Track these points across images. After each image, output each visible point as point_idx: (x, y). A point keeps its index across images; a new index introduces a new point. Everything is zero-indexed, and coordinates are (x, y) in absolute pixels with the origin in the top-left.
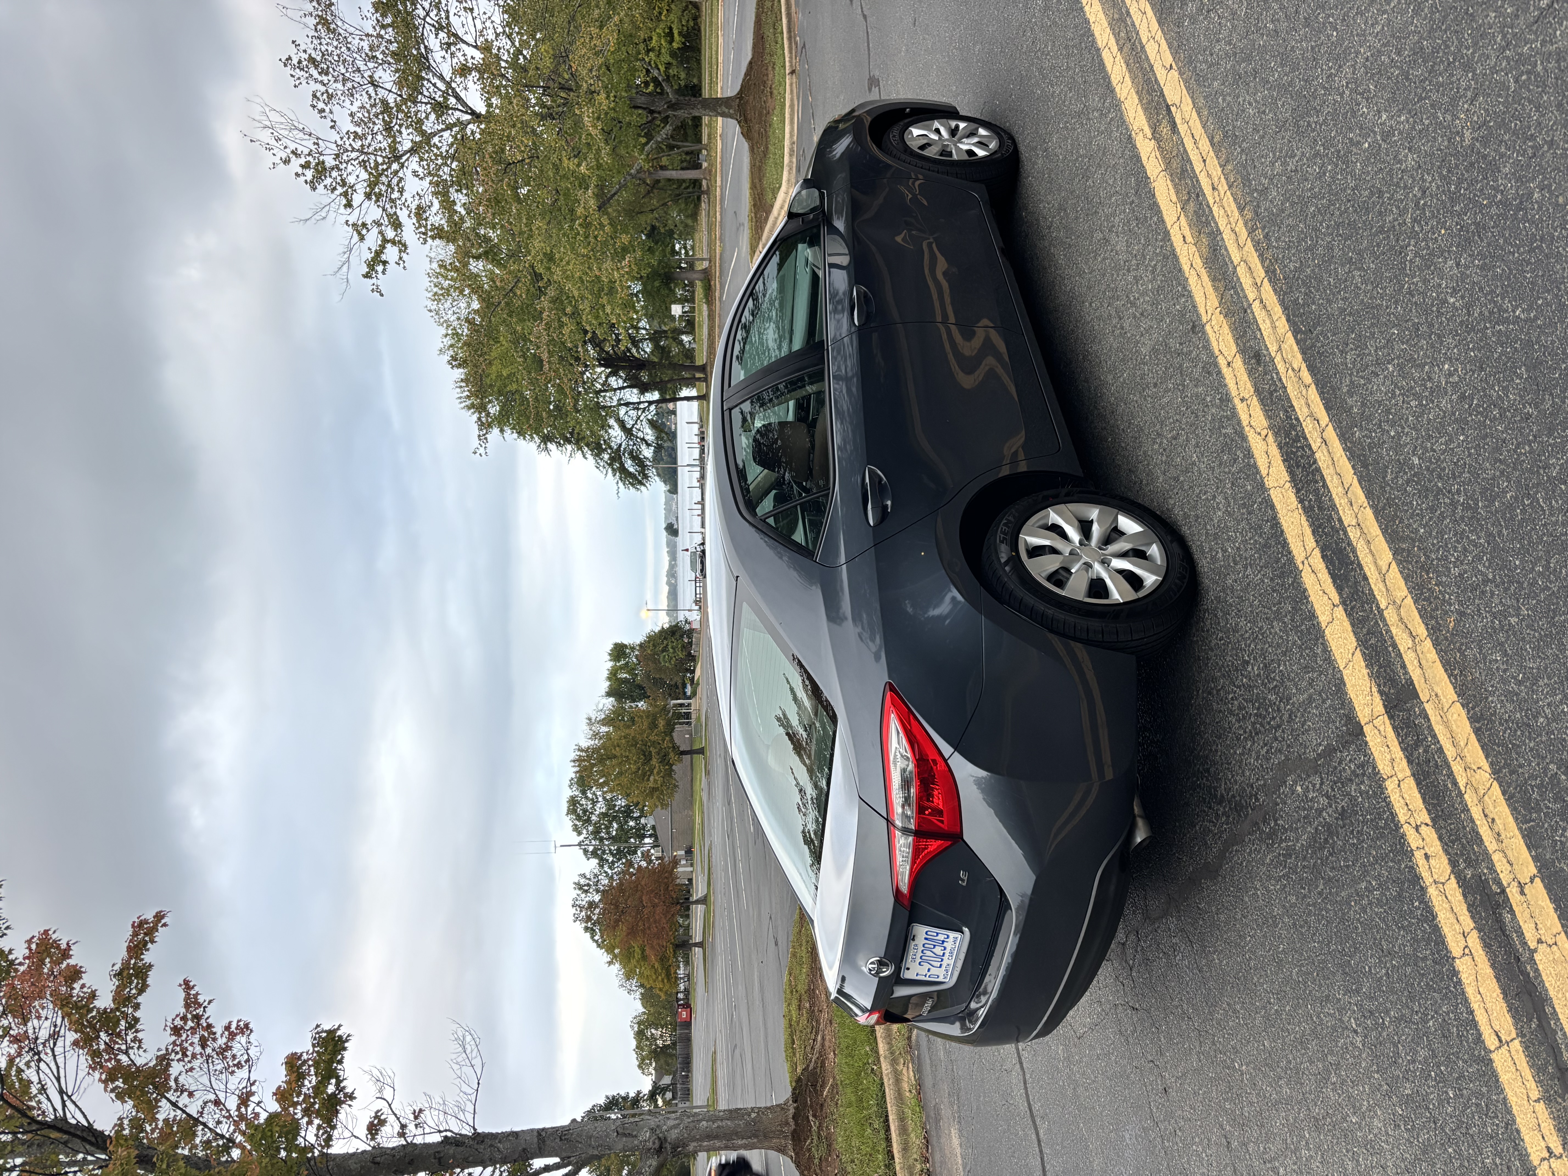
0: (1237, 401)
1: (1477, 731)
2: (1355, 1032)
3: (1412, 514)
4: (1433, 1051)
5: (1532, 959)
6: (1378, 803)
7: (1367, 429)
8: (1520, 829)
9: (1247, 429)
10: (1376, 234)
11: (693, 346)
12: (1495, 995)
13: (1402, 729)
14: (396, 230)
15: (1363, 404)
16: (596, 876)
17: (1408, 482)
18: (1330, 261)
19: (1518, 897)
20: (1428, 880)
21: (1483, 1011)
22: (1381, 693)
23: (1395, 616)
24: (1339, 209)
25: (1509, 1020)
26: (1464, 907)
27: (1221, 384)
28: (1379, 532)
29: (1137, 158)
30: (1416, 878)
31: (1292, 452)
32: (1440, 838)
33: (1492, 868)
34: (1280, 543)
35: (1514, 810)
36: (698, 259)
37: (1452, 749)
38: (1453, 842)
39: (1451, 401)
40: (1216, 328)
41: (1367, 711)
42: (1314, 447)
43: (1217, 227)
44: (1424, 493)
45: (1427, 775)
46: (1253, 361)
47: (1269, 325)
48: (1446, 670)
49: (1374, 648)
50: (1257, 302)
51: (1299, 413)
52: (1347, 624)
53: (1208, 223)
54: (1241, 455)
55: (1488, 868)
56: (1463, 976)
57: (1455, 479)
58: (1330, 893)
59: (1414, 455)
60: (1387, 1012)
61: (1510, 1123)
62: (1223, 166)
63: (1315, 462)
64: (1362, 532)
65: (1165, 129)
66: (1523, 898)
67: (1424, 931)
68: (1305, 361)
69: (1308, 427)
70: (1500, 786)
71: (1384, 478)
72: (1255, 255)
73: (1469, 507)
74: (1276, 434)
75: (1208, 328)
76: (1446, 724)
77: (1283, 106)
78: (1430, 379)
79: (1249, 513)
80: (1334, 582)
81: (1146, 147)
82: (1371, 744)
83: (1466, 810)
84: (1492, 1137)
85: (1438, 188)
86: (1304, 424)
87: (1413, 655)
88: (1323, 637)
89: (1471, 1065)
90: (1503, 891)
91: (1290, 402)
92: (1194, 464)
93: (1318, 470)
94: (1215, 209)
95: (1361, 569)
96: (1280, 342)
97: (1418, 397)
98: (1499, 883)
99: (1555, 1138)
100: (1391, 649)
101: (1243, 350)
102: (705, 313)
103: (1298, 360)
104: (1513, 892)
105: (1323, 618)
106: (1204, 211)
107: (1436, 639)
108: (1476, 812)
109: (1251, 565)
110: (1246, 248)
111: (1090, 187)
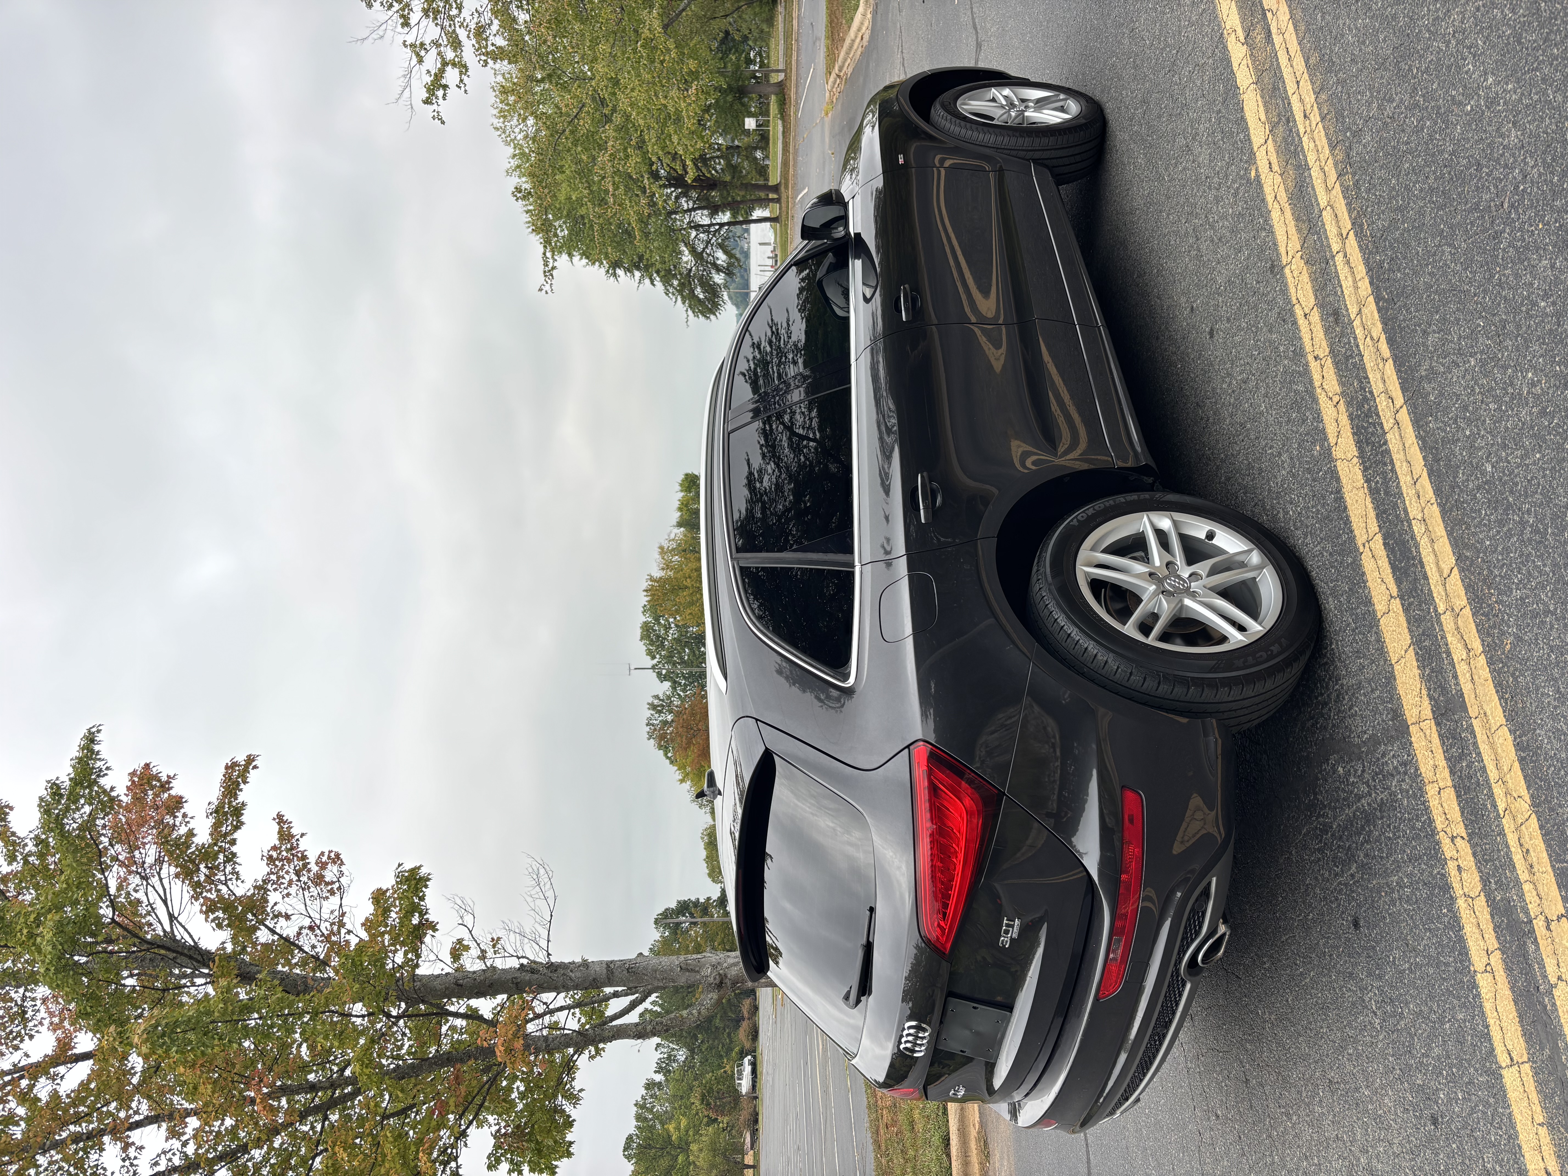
0: (1310, 358)
1: (1521, 760)
2: (1374, 1013)
3: (1480, 522)
4: (1447, 1052)
5: (1550, 993)
6: (1418, 805)
7: (1443, 422)
8: (1553, 866)
9: (1319, 390)
10: (1470, 211)
11: (767, 162)
12: (1511, 1016)
13: (1448, 739)
14: (455, 50)
15: (1441, 394)
16: (669, 697)
17: (1479, 488)
18: (1420, 228)
19: (1544, 931)
20: (1459, 892)
21: (1498, 1028)
22: (1431, 698)
23: (1452, 624)
24: (1434, 173)
25: (1523, 1044)
26: (1491, 926)
27: (1295, 337)
28: (1444, 533)
29: (1227, 61)
30: (1447, 888)
31: (1363, 427)
32: (1474, 854)
33: (1522, 896)
34: (1342, 519)
35: (1549, 846)
36: (773, 71)
37: (1494, 770)
38: (1486, 861)
39: (1531, 414)
40: (1296, 274)
41: (1415, 711)
42: (1386, 427)
43: (1306, 161)
44: (1493, 504)
45: (1468, 790)
46: (1331, 319)
47: (1351, 283)
48: (1497, 692)
49: (1428, 650)
50: (1341, 255)
51: (1374, 387)
52: (1403, 619)
53: (1296, 154)
54: (1311, 417)
55: (1517, 895)
56: (1483, 991)
57: (1526, 497)
58: (1362, 878)
59: (1488, 461)
60: (1407, 1004)
61: (1513, 1137)
62: (1317, 94)
63: (1386, 443)
64: (1427, 529)
65: (1259, 37)
66: (1548, 934)
67: (1450, 939)
68: (1385, 333)
69: (1382, 403)
70: (1538, 820)
71: (1454, 478)
72: (1343, 202)
73: (1538, 531)
74: (1349, 404)
75: (1287, 271)
76: (1492, 745)
77: (1384, 40)
78: (1512, 384)
79: (1314, 480)
80: (1394, 573)
81: (1238, 52)
82: (1415, 745)
83: (1502, 833)
84: (1494, 1145)
85: (1540, 175)
86: (1378, 400)
87: (1466, 667)
88: (1378, 626)
89: (1481, 1075)
90: (1530, 922)
91: (1366, 372)
92: (1262, 413)
93: (1388, 452)
94: (1305, 139)
95: (1423, 567)
96: (1361, 305)
97: (1497, 400)
98: (1527, 913)
99: (1554, 1163)
100: (1444, 655)
101: (1321, 305)
102: (780, 128)
103: (1377, 330)
104: (1539, 925)
105: (1380, 607)
106: (1293, 139)
107: (1491, 658)
108: (1512, 840)
109: (1311, 534)
110: (1334, 192)
111: (1176, 84)
